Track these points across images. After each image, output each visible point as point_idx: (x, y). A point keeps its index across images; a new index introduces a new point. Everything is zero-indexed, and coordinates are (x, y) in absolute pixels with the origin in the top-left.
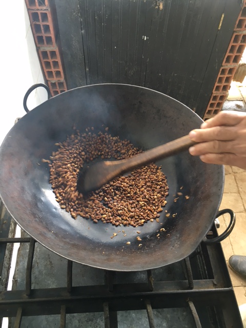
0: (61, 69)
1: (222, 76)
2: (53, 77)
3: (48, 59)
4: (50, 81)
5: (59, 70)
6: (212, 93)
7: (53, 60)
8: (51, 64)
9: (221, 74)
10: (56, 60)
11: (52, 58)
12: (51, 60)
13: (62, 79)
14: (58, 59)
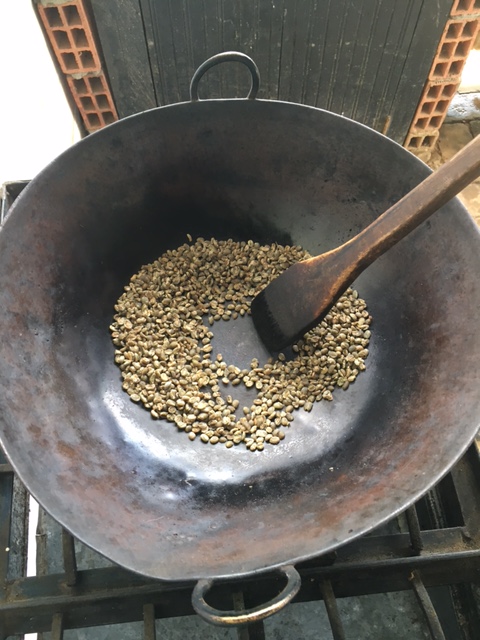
0: (92, 47)
1: (449, 41)
2: (76, 67)
3: (62, 25)
4: (70, 75)
5: (87, 49)
6: (427, 80)
7: (72, 27)
8: (70, 35)
9: (447, 37)
10: (80, 27)
11: (70, 22)
12: (67, 28)
13: (98, 71)
14: (85, 24)
